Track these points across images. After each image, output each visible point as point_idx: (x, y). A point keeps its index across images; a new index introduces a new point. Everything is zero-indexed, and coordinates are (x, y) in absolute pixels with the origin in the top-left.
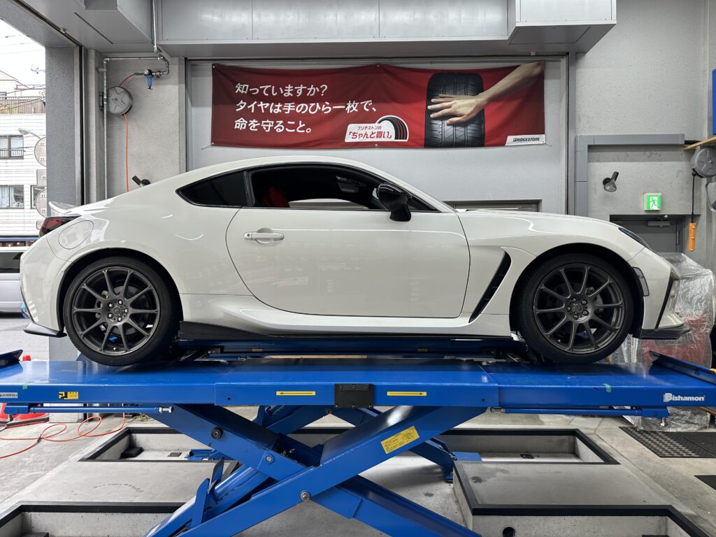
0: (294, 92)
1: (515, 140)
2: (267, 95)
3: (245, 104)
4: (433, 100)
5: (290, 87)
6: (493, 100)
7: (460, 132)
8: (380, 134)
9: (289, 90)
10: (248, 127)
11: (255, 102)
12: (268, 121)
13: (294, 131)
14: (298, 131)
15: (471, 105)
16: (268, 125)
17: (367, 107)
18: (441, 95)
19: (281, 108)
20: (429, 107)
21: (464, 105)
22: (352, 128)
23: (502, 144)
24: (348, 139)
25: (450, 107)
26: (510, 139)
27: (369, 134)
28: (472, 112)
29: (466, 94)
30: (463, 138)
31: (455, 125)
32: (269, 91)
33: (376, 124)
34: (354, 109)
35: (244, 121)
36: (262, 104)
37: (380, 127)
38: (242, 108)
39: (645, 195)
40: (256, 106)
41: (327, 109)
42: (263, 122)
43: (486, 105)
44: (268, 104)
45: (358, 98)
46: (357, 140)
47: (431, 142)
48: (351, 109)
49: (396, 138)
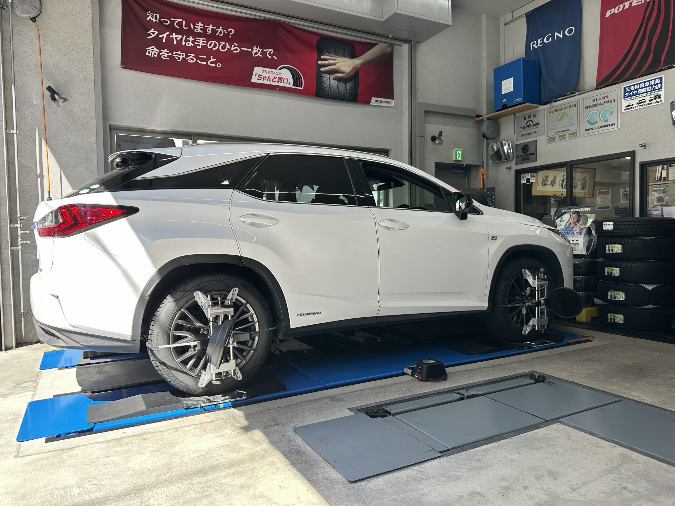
0: (204, 30)
1: (377, 101)
2: (178, 27)
3: (156, 32)
4: (322, 57)
5: (200, 24)
7: (342, 87)
8: (280, 80)
9: (199, 28)
10: (159, 56)
11: (168, 33)
12: (179, 53)
13: (204, 64)
14: (209, 65)
15: (349, 65)
16: (179, 56)
17: (270, 54)
18: (327, 54)
19: (193, 42)
20: (319, 62)
21: (345, 64)
22: (258, 70)
23: (368, 102)
24: (254, 80)
25: (335, 64)
27: (272, 78)
28: (350, 72)
29: (345, 57)
30: (343, 93)
31: (338, 79)
32: (180, 24)
33: (277, 71)
34: (259, 54)
35: (156, 49)
36: (174, 36)
37: (280, 74)
38: (153, 36)
39: (454, 150)
40: (168, 36)
41: (236, 49)
42: (174, 53)
43: (360, 68)
44: (180, 37)
46: (261, 82)
47: (321, 93)
48: (256, 53)
49: (293, 86)
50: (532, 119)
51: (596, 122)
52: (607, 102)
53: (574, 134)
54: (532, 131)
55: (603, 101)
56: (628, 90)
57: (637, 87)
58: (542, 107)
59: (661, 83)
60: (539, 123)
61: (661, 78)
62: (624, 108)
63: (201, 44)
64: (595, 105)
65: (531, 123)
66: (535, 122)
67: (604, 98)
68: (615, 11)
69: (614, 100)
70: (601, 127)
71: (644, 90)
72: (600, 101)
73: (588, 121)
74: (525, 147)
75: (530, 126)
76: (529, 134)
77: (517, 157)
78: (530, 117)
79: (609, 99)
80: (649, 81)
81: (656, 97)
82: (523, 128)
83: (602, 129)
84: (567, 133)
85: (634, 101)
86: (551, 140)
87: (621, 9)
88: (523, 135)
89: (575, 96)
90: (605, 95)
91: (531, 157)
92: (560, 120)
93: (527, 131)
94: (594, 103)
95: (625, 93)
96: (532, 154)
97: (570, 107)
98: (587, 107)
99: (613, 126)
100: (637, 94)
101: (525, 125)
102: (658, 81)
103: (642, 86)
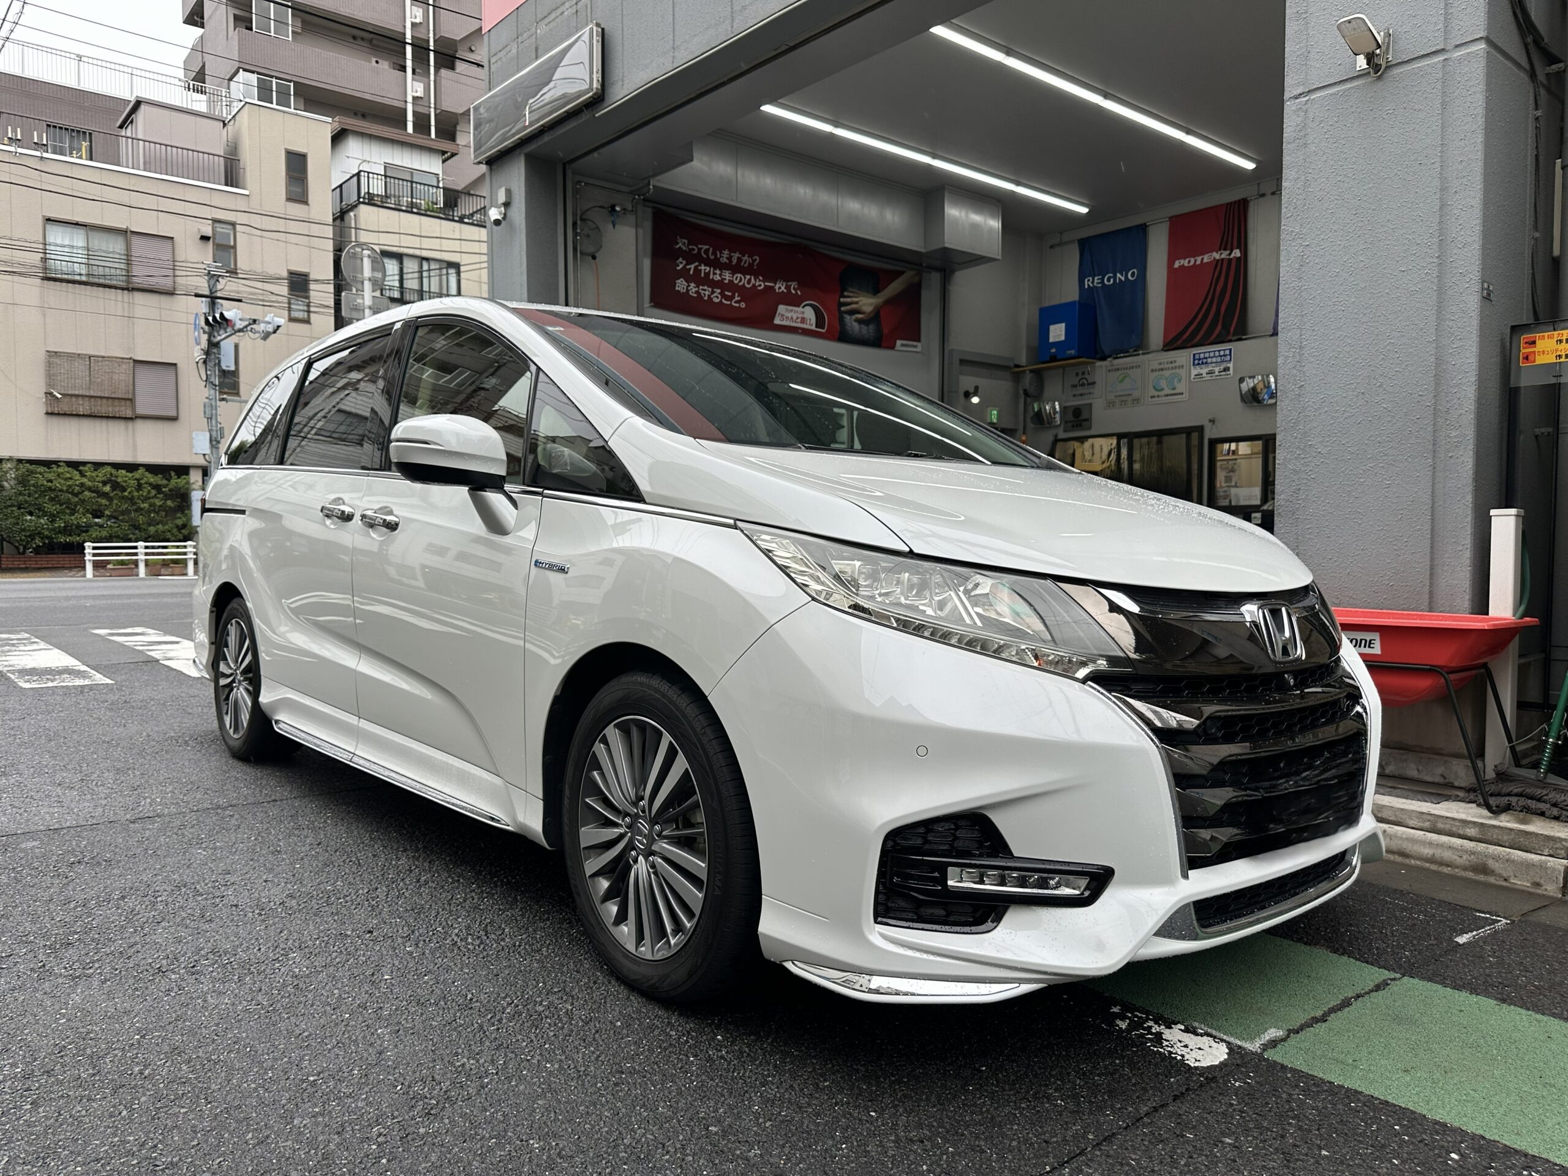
0: (730, 258)
1: (902, 345)
2: (705, 256)
3: (684, 262)
4: (846, 294)
5: (726, 252)
6: (888, 302)
7: (864, 329)
8: (803, 320)
9: (725, 256)
10: (688, 291)
11: (697, 264)
12: (706, 288)
13: (729, 303)
14: (734, 304)
15: (871, 304)
16: (706, 291)
17: (794, 289)
18: (850, 289)
19: (720, 275)
20: (842, 300)
21: (867, 303)
22: (782, 308)
23: (892, 347)
24: (777, 321)
25: (857, 303)
26: (899, 342)
27: (795, 318)
28: (872, 312)
29: (868, 292)
31: (859, 321)
32: (707, 252)
33: (800, 309)
34: (783, 288)
35: (684, 283)
36: (703, 267)
37: (803, 313)
38: (681, 266)
39: (989, 409)
40: (696, 267)
41: (761, 285)
42: (701, 287)
43: (882, 307)
44: (708, 269)
45: (786, 280)
46: (784, 323)
47: (843, 337)
48: (780, 288)
49: (816, 327)
50: (1086, 376)
51: (1163, 389)
52: (1175, 368)
53: (1136, 401)
54: (1086, 391)
55: (1170, 366)
56: (1197, 357)
57: (1207, 355)
58: (1099, 363)
59: (1230, 354)
60: (1094, 383)
61: (1230, 350)
62: (1192, 377)
63: (727, 278)
64: (1162, 370)
65: (1085, 381)
66: (1090, 381)
67: (1171, 362)
68: (1185, 262)
69: (1183, 366)
70: (1167, 395)
71: (1214, 360)
72: (1166, 366)
73: (1154, 387)
74: (1077, 411)
75: (1083, 385)
76: (1081, 395)
77: (1066, 422)
78: (1083, 373)
79: (1177, 364)
80: (1219, 351)
81: (1227, 369)
82: (1075, 386)
83: (1170, 397)
84: (1129, 399)
85: (1204, 371)
86: (1110, 404)
87: (1192, 263)
88: (1075, 396)
89: (1138, 355)
90: (1173, 359)
91: (1084, 423)
92: (1122, 381)
93: (1080, 390)
94: (1161, 367)
95: (1194, 360)
96: (1087, 420)
97: (1133, 367)
98: (1152, 371)
99: (1181, 396)
100: (1206, 363)
101: (1076, 382)
102: (1227, 352)
103: (1212, 354)
